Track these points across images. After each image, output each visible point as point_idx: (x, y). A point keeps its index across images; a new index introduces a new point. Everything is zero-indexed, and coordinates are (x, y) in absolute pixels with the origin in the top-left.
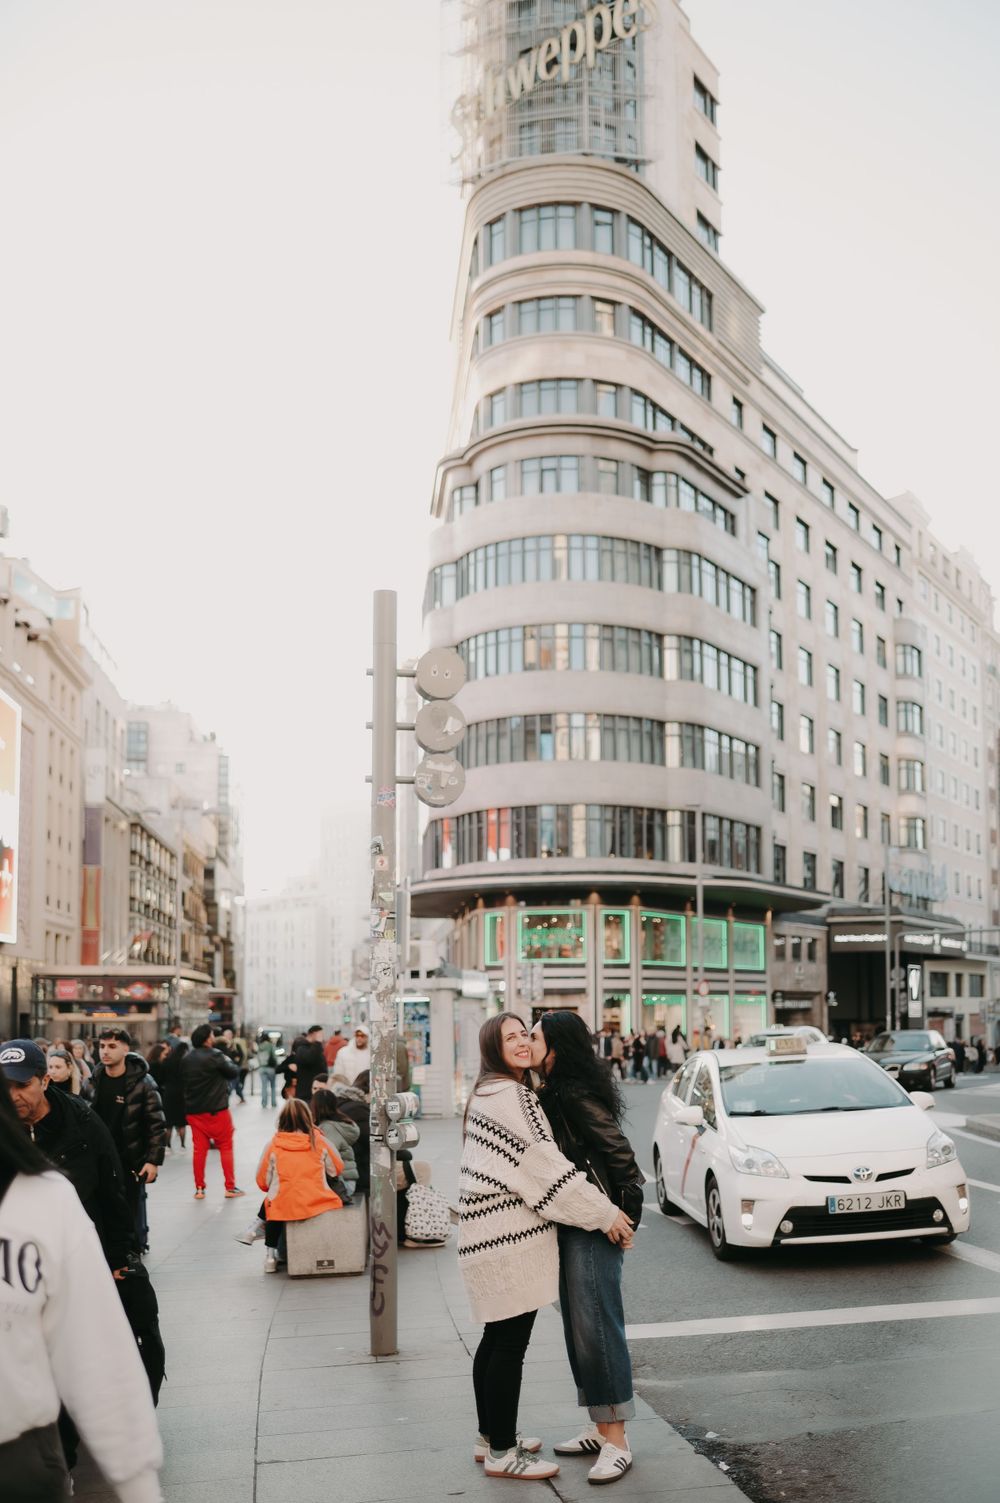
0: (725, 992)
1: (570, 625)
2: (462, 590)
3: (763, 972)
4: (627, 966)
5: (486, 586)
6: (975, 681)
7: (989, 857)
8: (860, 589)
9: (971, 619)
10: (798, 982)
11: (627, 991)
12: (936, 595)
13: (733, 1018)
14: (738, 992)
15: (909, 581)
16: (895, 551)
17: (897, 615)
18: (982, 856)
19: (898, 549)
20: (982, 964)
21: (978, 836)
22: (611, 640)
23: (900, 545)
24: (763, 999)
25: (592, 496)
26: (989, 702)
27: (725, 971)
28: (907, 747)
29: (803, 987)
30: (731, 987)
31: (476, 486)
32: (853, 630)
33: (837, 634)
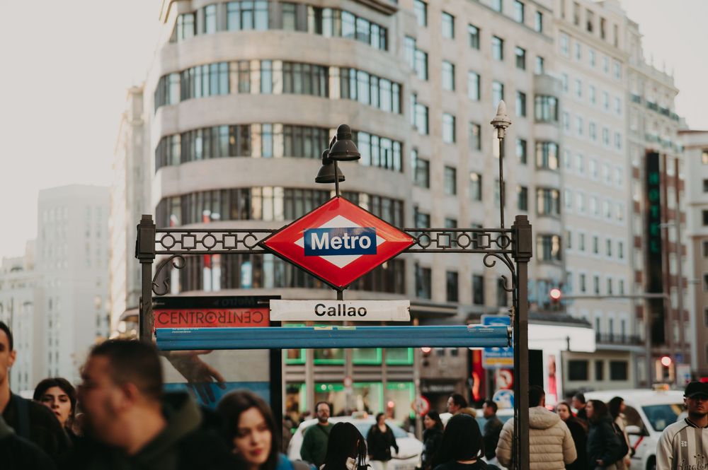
0: (379, 381)
1: (262, 124)
2: (186, 94)
3: (411, 365)
4: (303, 365)
5: (202, 94)
6: (619, 111)
7: (632, 262)
8: (502, 57)
9: (615, 58)
10: (441, 372)
11: (302, 382)
12: (579, 46)
13: (386, 399)
14: (390, 381)
15: (550, 40)
16: (537, 16)
17: (538, 70)
18: (626, 261)
19: (541, 14)
20: (626, 353)
21: (621, 245)
22: (291, 135)
23: (541, 11)
24: (411, 385)
25: (277, 32)
26: (634, 127)
27: (379, 365)
28: (546, 179)
29: (446, 375)
30: (384, 377)
31: (195, 14)
32: (494, 90)
33: (479, 97)
